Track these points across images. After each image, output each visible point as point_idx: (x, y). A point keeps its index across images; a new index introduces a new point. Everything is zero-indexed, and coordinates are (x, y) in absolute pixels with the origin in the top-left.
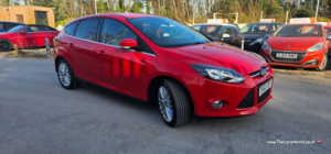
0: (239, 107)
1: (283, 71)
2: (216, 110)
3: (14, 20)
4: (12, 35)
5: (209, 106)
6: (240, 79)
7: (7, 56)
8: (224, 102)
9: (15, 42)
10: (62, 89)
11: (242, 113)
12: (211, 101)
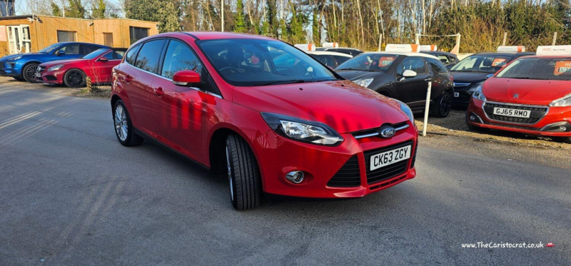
0: (329, 184)
1: (505, 139)
2: (292, 185)
3: (100, 41)
4: (85, 63)
5: (282, 178)
6: (336, 140)
7: (75, 95)
8: (306, 175)
9: (89, 73)
10: (118, 144)
11: (337, 195)
12: (284, 170)
